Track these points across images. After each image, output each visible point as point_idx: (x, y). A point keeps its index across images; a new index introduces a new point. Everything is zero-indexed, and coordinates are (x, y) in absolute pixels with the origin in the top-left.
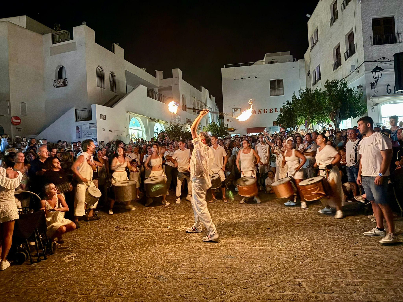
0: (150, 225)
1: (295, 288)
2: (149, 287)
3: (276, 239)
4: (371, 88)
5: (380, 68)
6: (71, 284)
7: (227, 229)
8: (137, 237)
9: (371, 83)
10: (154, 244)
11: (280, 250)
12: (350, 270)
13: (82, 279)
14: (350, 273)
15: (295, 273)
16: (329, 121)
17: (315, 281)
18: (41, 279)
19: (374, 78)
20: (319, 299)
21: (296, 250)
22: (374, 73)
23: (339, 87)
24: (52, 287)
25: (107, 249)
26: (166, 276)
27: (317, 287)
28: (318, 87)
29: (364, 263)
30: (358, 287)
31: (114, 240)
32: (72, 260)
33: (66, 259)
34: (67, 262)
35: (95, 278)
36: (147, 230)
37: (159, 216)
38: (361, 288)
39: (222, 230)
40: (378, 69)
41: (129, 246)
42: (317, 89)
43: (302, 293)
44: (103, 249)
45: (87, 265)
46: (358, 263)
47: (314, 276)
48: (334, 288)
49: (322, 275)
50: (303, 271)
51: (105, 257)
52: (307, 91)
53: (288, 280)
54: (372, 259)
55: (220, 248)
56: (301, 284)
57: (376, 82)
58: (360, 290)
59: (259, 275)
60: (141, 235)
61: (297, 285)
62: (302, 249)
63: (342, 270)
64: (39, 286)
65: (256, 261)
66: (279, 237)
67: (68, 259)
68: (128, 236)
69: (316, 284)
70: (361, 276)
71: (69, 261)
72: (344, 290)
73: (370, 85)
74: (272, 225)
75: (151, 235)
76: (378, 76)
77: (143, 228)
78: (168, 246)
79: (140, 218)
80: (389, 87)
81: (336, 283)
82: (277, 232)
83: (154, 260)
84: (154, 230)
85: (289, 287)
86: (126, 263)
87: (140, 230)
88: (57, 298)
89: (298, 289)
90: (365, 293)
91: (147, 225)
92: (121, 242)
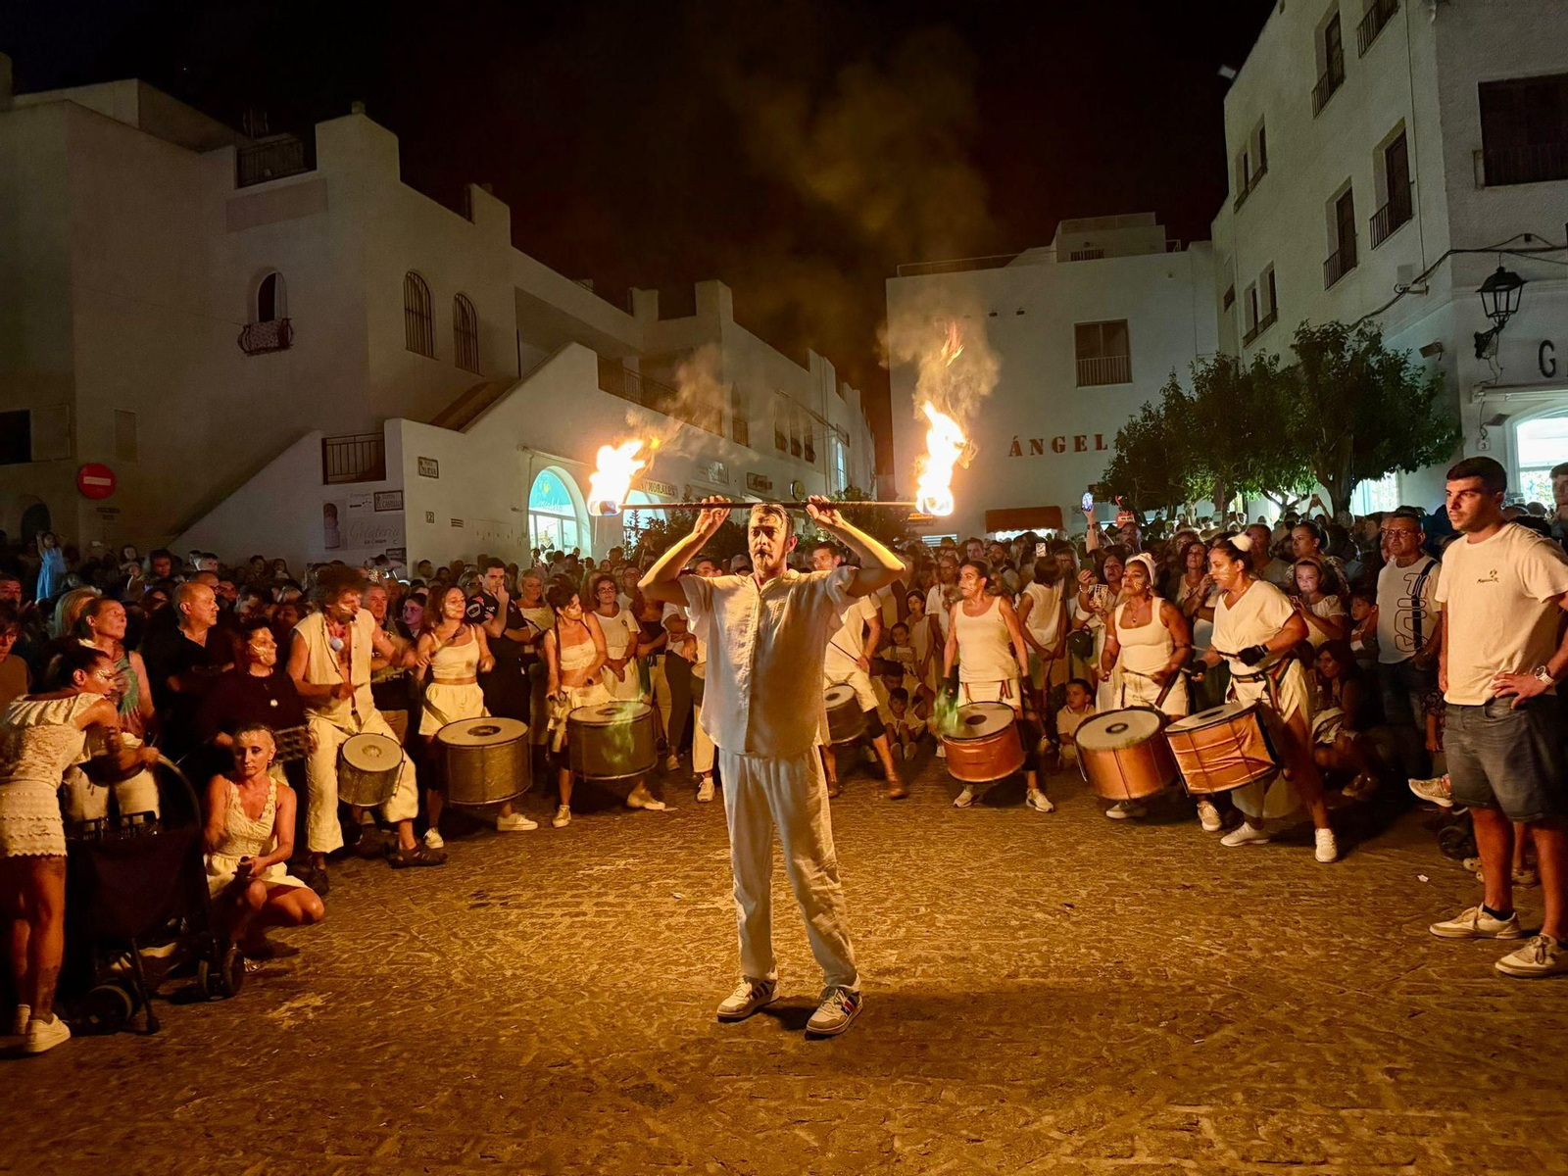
0: (605, 886)
1: (1171, 1143)
2: (601, 1128)
3: (1097, 949)
4: (1479, 355)
5: (1514, 275)
6: (301, 1114)
7: (907, 903)
8: (556, 934)
9: (1477, 336)
10: (623, 960)
11: (1114, 991)
12: (1390, 1072)
13: (345, 1093)
14: (1391, 1085)
15: (1170, 1084)
16: (1308, 483)
17: (1253, 1115)
18: (186, 1092)
19: (1489, 316)
21: (1179, 990)
22: (1489, 297)
23: (1351, 352)
24: (225, 1122)
25: (440, 977)
26: (668, 1086)
27: (1259, 1138)
28: (1264, 350)
29: (1448, 1047)
30: (1423, 1141)
31: (467, 943)
32: (307, 1021)
33: (283, 1015)
34: (285, 1026)
35: (393, 1091)
36: (596, 904)
37: (642, 853)
38: (1433, 1145)
39: (887, 909)
40: (1504, 281)
41: (524, 968)
42: (1262, 359)
43: (1202, 1163)
44: (426, 979)
45: (363, 1039)
46: (1423, 1046)
47: (1250, 1094)
48: (1325, 1143)
49: (1279, 1090)
50: (1206, 1075)
51: (432, 1009)
52: (1224, 366)
53: (1144, 1110)
54: (1479, 1031)
55: (878, 979)
56: (1196, 1124)
57: (1496, 330)
58: (1431, 1152)
59: (1031, 1087)
60: (571, 926)
61: (1181, 1129)
62: (1200, 989)
63: (1360, 1073)
64: (178, 1120)
65: (1019, 1030)
66: (1111, 941)
67: (289, 1014)
68: (520, 928)
69: (1258, 1126)
70: (1435, 1096)
71: (292, 1023)
72: (1369, 1153)
73: (1474, 342)
74: (1083, 893)
75: (610, 927)
76: (1503, 308)
77: (577, 900)
78: (673, 968)
79: (567, 859)
80: (1548, 352)
81: (1333, 1123)
82: (1103, 919)
83: (619, 1024)
84: (622, 905)
85: (1149, 1135)
86: (514, 1035)
87: (565, 904)
88: (246, 1168)
89: (1185, 1146)
90: (1449, 1163)
91: (594, 888)
92: (495, 952)
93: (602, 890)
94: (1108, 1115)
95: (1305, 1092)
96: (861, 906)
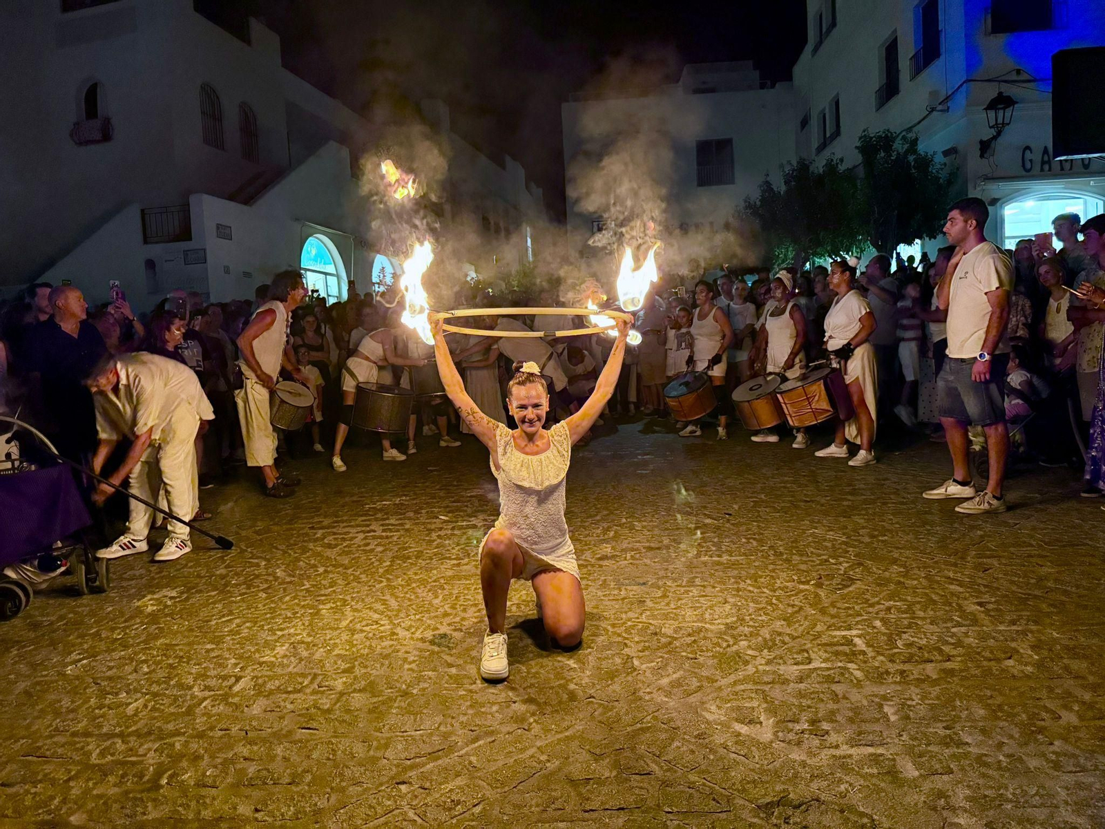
0: (386, 514)
1: (837, 654)
2: (410, 663)
3: (754, 539)
4: (982, 156)
5: (1009, 97)
6: (171, 666)
7: (612, 517)
8: (354, 544)
9: (982, 142)
10: (409, 558)
11: (772, 564)
12: (980, 604)
13: (204, 651)
14: (982, 612)
15: (827, 619)
16: (861, 249)
17: (891, 634)
18: (74, 656)
19: (991, 127)
20: (912, 677)
21: (818, 562)
22: (992, 114)
23: (895, 153)
24: (110, 673)
25: (269, 575)
26: (457, 635)
27: (898, 648)
28: (834, 154)
29: (1015, 588)
30: (1013, 645)
31: (286, 553)
32: (166, 606)
33: (149, 604)
34: (150, 609)
35: (242, 648)
36: (382, 525)
37: (411, 493)
38: (1022, 647)
39: (598, 521)
40: (1002, 102)
41: (334, 566)
42: (832, 160)
43: (861, 665)
44: (257, 577)
45: (213, 616)
46: (997, 588)
47: (885, 621)
48: (946, 648)
49: (904, 618)
50: (850, 612)
51: (264, 595)
52: (803, 167)
53: (812, 635)
54: (1032, 578)
55: (601, 563)
56: (852, 642)
57: (995, 138)
58: (1021, 651)
59: (727, 624)
60: (365, 538)
61: (842, 645)
62: (833, 561)
63: (960, 606)
64: (69, 675)
65: (709, 590)
66: (762, 534)
67: (151, 602)
68: (326, 541)
69: (896, 641)
70: (1015, 617)
71: (155, 608)
72: (979, 653)
73: (979, 147)
74: (736, 507)
75: (395, 539)
76: (1000, 121)
77: (368, 523)
78: (448, 561)
79: (355, 498)
80: (1028, 154)
81: (949, 636)
82: (754, 521)
83: (412, 597)
84: (402, 525)
85: (820, 650)
86: (332, 608)
87: (358, 526)
88: (130, 703)
89: (846, 654)
90: (1037, 657)
91: (379, 515)
92: (308, 557)
93: (385, 516)
94: (787, 639)
95: (923, 619)
96: (579, 520)
